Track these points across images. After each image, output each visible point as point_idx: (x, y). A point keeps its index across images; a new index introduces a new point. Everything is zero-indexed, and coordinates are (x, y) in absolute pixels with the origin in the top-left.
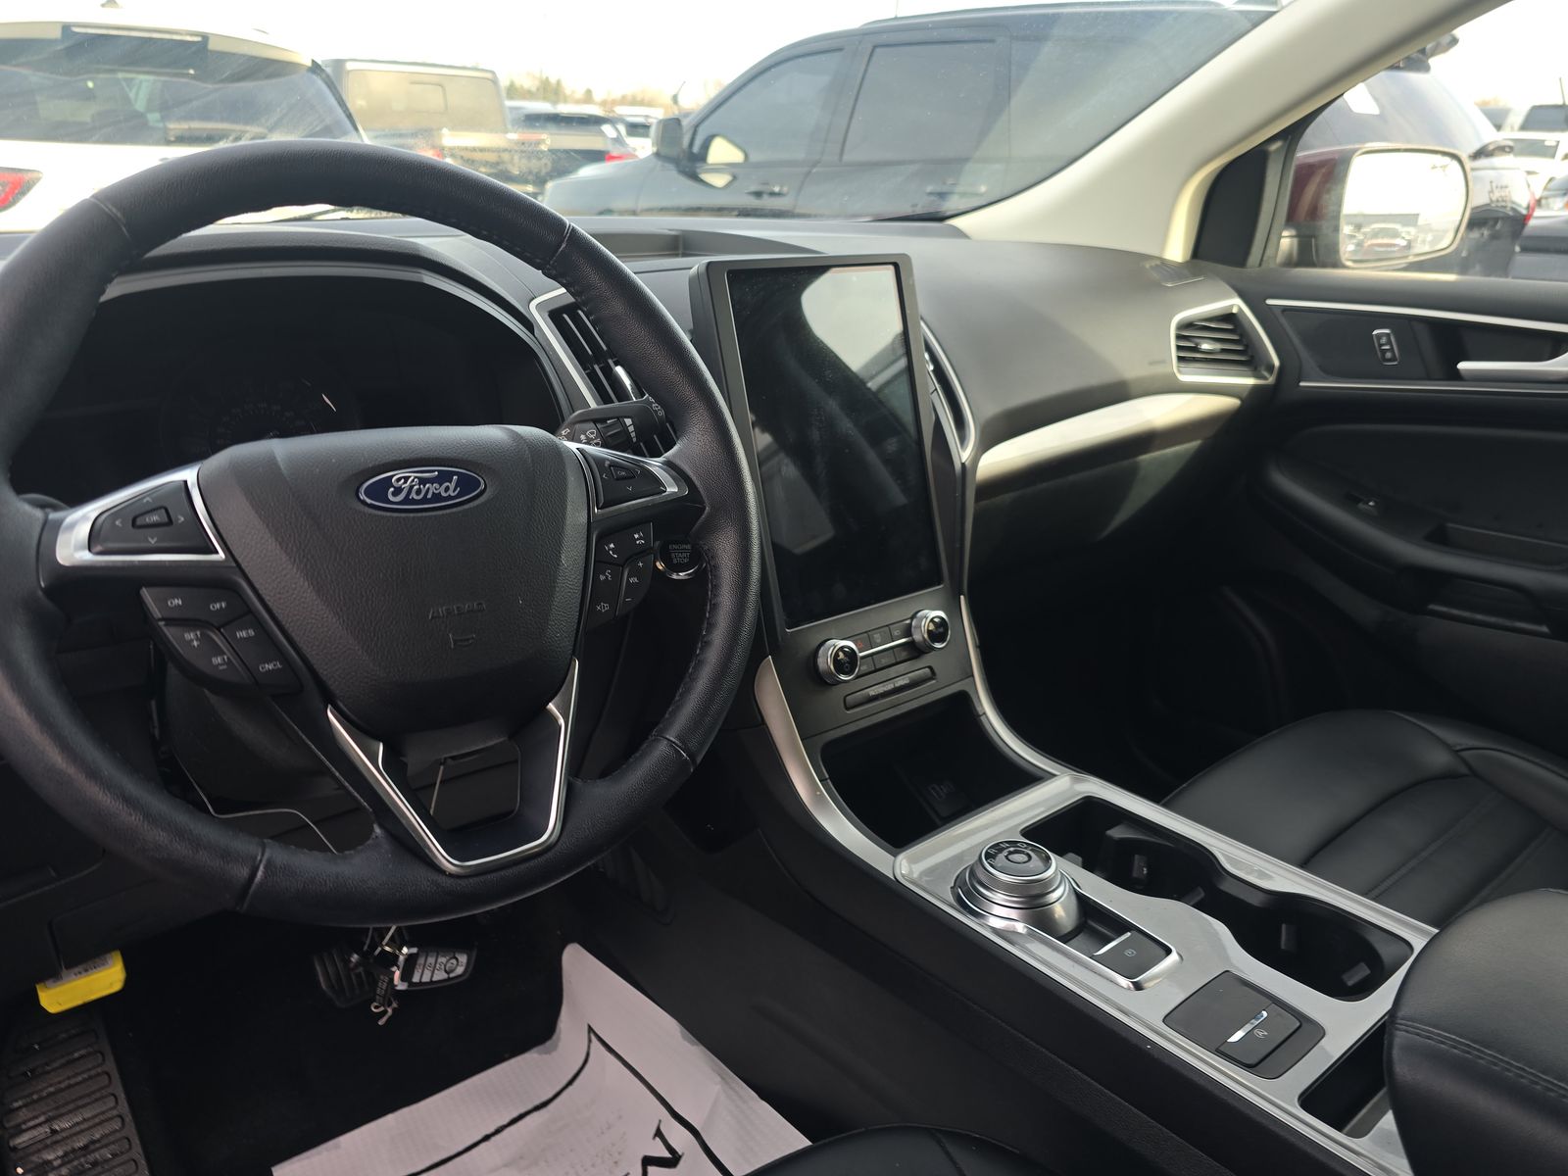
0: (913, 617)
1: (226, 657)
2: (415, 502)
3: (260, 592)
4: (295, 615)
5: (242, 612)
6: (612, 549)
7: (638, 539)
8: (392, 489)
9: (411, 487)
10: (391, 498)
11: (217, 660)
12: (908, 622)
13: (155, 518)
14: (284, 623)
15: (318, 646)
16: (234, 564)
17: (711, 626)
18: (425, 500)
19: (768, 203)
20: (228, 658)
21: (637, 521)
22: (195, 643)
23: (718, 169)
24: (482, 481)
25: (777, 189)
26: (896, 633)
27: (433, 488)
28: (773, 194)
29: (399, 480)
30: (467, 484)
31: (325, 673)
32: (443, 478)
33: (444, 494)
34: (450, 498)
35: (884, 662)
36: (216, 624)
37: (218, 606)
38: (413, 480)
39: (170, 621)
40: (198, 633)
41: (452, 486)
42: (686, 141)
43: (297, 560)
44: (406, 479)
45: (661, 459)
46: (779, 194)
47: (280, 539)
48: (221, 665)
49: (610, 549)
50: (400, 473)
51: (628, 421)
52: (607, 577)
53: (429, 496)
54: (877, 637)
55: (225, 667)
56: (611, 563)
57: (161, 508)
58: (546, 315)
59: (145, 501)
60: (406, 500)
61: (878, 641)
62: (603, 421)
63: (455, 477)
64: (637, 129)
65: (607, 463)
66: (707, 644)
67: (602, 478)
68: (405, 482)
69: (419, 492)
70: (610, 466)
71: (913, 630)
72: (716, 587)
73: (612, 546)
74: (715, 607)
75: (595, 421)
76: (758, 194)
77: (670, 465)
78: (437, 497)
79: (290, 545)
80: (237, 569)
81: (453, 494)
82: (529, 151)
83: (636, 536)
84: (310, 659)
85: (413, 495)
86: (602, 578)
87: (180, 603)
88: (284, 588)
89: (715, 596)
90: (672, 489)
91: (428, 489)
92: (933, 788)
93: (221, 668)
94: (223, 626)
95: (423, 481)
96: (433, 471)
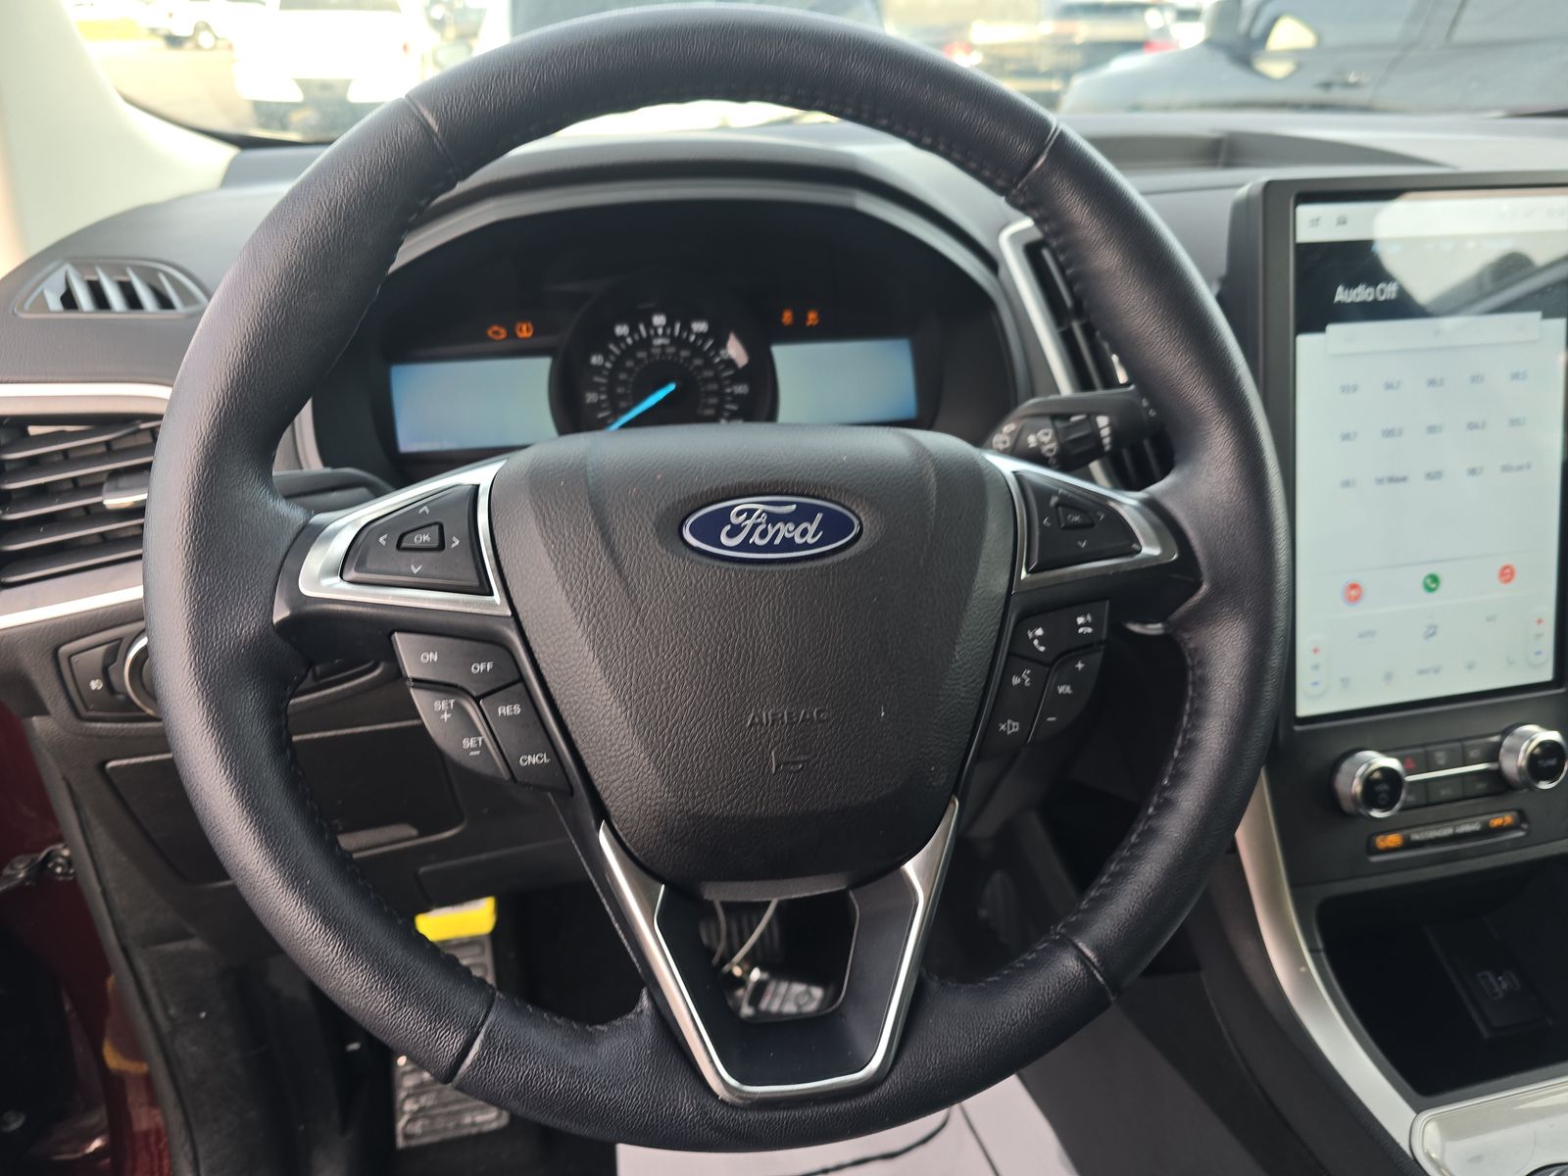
0: (1506, 733)
1: (480, 739)
2: (755, 548)
3: (536, 656)
4: (573, 695)
5: (510, 681)
6: (1039, 638)
7: (1082, 626)
8: (728, 527)
9: (755, 526)
10: (724, 540)
11: (469, 743)
12: (1496, 739)
13: (424, 538)
14: (558, 702)
15: (597, 742)
16: (509, 613)
17: (1179, 777)
18: (770, 547)
19: (1337, 95)
20: (483, 741)
21: (1088, 595)
22: (446, 716)
23: (1279, 56)
24: (856, 522)
25: (1352, 78)
26: (1473, 754)
27: (785, 530)
28: (1347, 85)
29: (740, 514)
30: (834, 526)
31: (600, 780)
32: (802, 515)
33: (798, 540)
34: (806, 546)
35: (1445, 793)
36: (475, 694)
37: (481, 667)
38: (759, 516)
39: (420, 683)
40: (452, 702)
41: (812, 529)
42: (1243, 25)
43: (585, 620)
44: (751, 512)
45: (1141, 495)
46: (1355, 85)
47: (567, 586)
48: (473, 749)
49: (1035, 637)
50: (744, 504)
51: (1102, 421)
52: (1023, 680)
53: (777, 541)
54: (1441, 757)
55: (478, 753)
56: (1033, 659)
57: (435, 524)
58: (1020, 250)
59: (421, 511)
60: (745, 546)
61: (1442, 762)
62: (1066, 417)
63: (819, 516)
64: (1187, 15)
65: (1054, 500)
66: (1166, 805)
67: (1041, 525)
68: (748, 518)
69: (763, 534)
70: (1058, 505)
71: (1502, 750)
72: (1198, 714)
73: (1039, 632)
74: (1190, 746)
75: (1054, 417)
76: (1327, 85)
77: (1153, 506)
78: (788, 544)
79: (580, 597)
80: (512, 620)
81: (811, 541)
82: (1063, 45)
83: (1080, 620)
84: (584, 758)
85: (756, 539)
86: (1016, 681)
87: (436, 659)
88: (564, 655)
89: (1195, 727)
90: (1150, 550)
91: (779, 530)
92: (1485, 977)
93: (472, 753)
94: (483, 696)
95: (773, 519)
96: (791, 503)
